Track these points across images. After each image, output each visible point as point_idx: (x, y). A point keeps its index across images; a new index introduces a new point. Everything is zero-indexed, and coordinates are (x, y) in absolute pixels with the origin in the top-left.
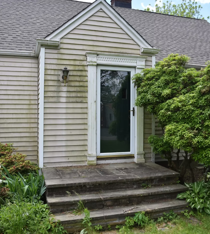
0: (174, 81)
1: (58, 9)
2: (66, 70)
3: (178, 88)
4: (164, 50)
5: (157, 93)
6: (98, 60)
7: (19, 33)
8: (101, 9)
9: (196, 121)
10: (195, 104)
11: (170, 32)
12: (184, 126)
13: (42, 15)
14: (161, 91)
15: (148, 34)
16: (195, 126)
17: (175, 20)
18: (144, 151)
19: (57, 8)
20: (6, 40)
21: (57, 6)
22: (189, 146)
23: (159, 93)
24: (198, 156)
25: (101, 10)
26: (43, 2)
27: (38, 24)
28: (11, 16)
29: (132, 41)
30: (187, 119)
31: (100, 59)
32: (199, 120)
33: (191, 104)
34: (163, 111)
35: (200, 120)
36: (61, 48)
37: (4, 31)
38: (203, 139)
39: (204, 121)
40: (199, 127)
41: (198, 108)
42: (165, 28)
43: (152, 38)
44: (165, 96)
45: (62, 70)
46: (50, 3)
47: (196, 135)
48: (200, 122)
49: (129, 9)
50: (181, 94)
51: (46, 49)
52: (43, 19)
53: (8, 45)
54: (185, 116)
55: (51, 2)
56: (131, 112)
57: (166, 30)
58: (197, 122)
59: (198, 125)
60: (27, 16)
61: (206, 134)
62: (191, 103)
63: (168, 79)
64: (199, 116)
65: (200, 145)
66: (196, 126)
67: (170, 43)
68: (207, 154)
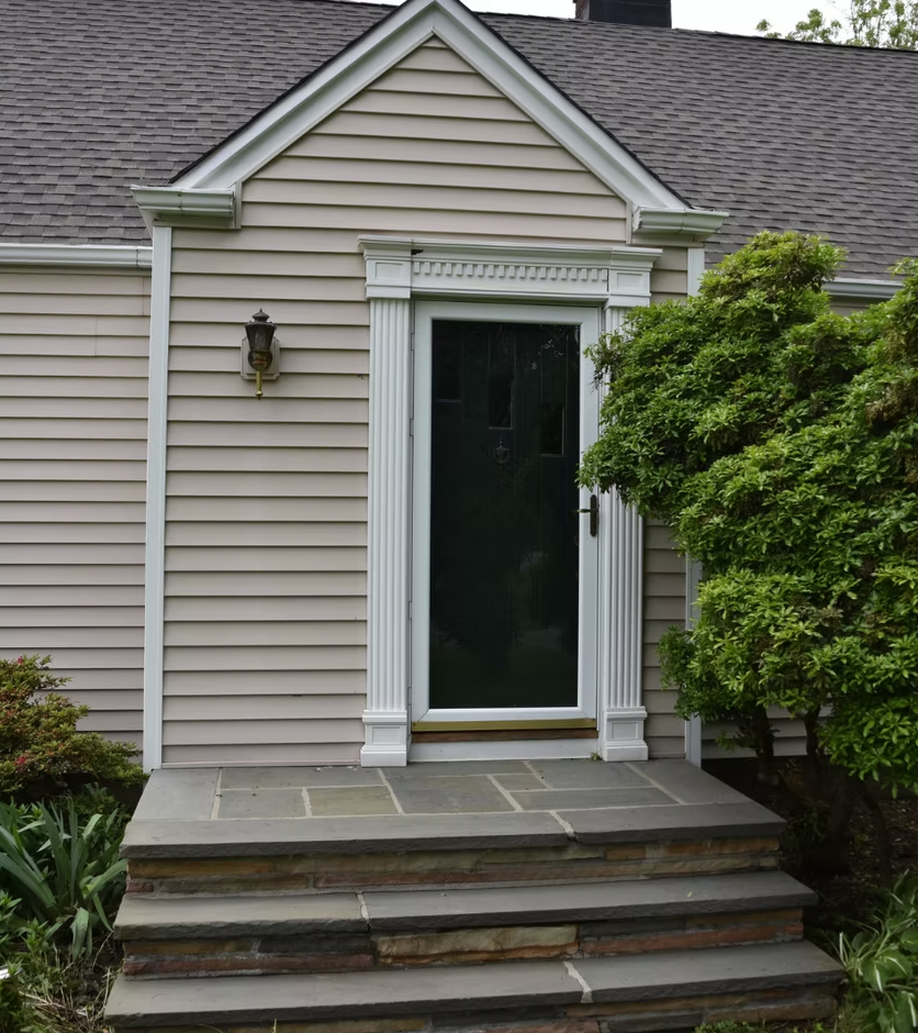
0: (757, 362)
1: (311, 47)
2: (262, 323)
3: (772, 400)
4: (791, 217)
5: (671, 422)
6: (417, 274)
7: (108, 164)
8: (435, 37)
9: (838, 563)
10: (837, 477)
11: (848, 131)
12: (777, 584)
13: (231, 77)
14: (690, 416)
15: (729, 142)
16: (829, 586)
17: (884, 71)
18: (642, 704)
19: (307, 46)
20: (44, 197)
21: (312, 36)
22: (791, 684)
23: (682, 422)
24: (842, 736)
25: (435, 43)
26: (250, 22)
27: (203, 123)
28: (92, 91)
29: (584, 178)
30: (795, 551)
31: (426, 268)
32: (852, 560)
33: (818, 475)
34: (692, 511)
35: (856, 557)
36: (243, 227)
37: (43, 161)
38: (867, 649)
39: (874, 559)
40: (850, 594)
41: (854, 497)
42: (821, 112)
43: (743, 165)
44: (705, 441)
45: (242, 324)
46: (279, 24)
47: (828, 633)
48: (853, 569)
49: (657, 28)
50: (781, 430)
51: (177, 233)
52: (233, 98)
53: (46, 220)
54: (788, 537)
55: (287, 19)
56: (581, 515)
57: (826, 120)
58: (842, 566)
59: (844, 584)
60: (164, 87)
61: (878, 626)
62: (818, 468)
63: (726, 353)
64: (853, 536)
65: (849, 680)
66: (835, 587)
67: (832, 185)
68: (885, 726)
